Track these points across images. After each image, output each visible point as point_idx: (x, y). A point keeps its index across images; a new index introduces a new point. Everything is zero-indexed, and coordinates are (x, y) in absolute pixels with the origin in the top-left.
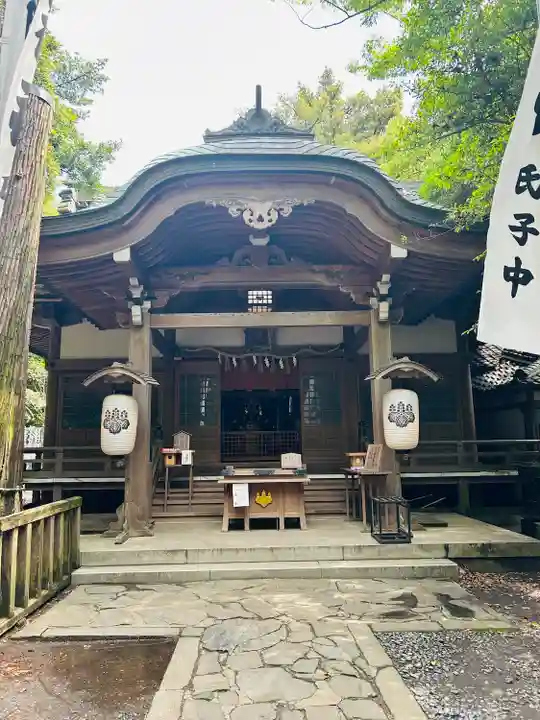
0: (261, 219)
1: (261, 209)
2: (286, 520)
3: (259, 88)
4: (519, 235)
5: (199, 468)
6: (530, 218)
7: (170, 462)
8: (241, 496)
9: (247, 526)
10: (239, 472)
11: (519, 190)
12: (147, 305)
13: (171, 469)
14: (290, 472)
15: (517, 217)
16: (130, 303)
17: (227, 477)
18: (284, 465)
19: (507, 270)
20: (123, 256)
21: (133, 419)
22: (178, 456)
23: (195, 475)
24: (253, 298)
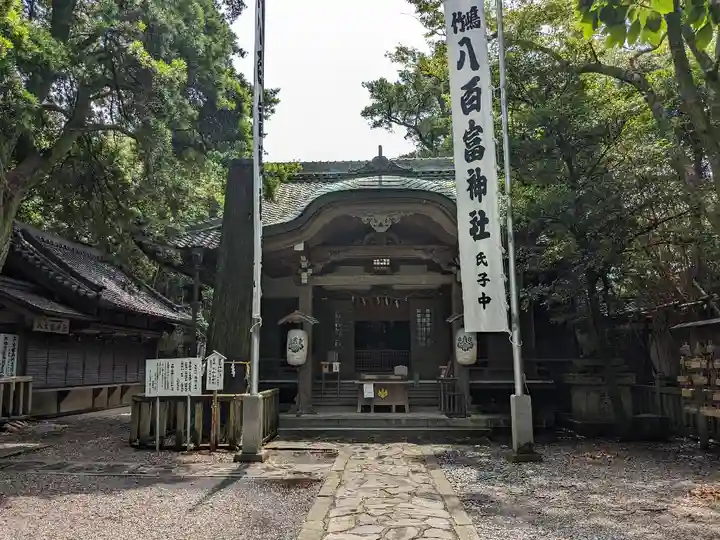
0: (381, 225)
1: (381, 219)
2: (397, 407)
3: (380, 147)
4: (482, 283)
5: (343, 375)
6: (485, 275)
7: (326, 370)
8: (369, 391)
9: (372, 409)
10: (368, 377)
11: (478, 264)
12: (310, 271)
13: (326, 374)
14: (400, 377)
15: (480, 275)
16: (300, 270)
17: (361, 380)
18: (396, 373)
19: (479, 299)
20: (300, 247)
21: (305, 343)
22: (331, 367)
23: (341, 379)
24: (377, 262)
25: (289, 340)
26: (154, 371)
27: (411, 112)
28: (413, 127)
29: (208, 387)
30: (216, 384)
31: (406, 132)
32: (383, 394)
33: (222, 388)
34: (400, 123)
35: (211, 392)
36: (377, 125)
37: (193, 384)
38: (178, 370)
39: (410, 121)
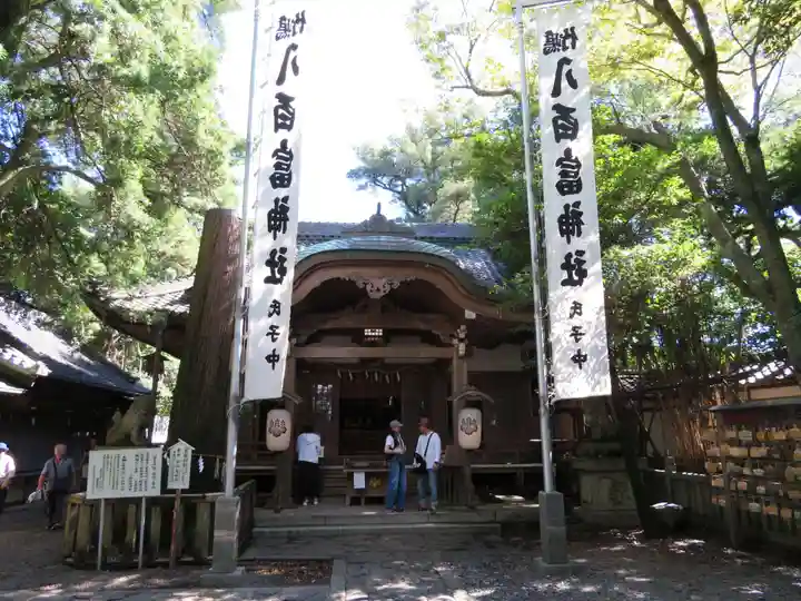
0: (378, 290)
1: (379, 283)
3: (379, 204)
8: (359, 481)
9: (363, 502)
10: (358, 464)
21: (288, 425)
24: (368, 332)
25: (268, 422)
26: (99, 466)
27: (397, 177)
28: (399, 193)
29: (171, 486)
30: (180, 481)
31: (392, 198)
32: (375, 483)
33: (187, 486)
34: (385, 188)
35: (173, 491)
36: (362, 188)
37: (150, 480)
38: (131, 464)
39: (397, 186)
